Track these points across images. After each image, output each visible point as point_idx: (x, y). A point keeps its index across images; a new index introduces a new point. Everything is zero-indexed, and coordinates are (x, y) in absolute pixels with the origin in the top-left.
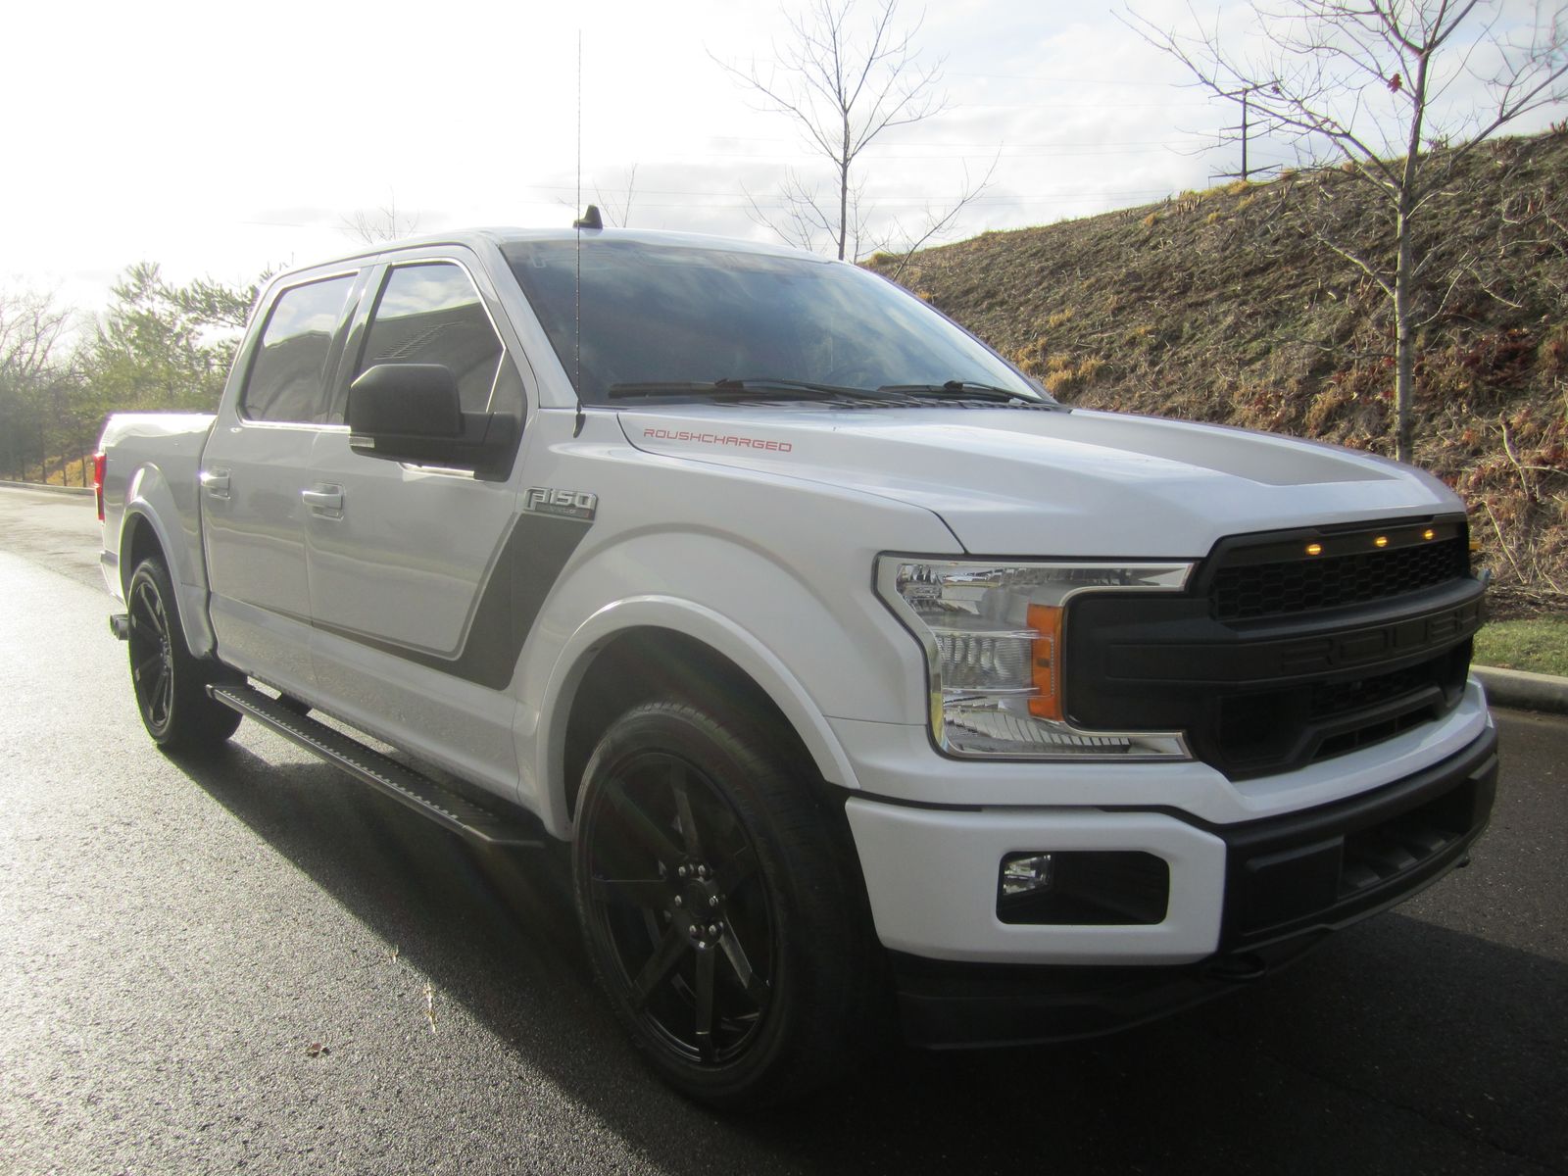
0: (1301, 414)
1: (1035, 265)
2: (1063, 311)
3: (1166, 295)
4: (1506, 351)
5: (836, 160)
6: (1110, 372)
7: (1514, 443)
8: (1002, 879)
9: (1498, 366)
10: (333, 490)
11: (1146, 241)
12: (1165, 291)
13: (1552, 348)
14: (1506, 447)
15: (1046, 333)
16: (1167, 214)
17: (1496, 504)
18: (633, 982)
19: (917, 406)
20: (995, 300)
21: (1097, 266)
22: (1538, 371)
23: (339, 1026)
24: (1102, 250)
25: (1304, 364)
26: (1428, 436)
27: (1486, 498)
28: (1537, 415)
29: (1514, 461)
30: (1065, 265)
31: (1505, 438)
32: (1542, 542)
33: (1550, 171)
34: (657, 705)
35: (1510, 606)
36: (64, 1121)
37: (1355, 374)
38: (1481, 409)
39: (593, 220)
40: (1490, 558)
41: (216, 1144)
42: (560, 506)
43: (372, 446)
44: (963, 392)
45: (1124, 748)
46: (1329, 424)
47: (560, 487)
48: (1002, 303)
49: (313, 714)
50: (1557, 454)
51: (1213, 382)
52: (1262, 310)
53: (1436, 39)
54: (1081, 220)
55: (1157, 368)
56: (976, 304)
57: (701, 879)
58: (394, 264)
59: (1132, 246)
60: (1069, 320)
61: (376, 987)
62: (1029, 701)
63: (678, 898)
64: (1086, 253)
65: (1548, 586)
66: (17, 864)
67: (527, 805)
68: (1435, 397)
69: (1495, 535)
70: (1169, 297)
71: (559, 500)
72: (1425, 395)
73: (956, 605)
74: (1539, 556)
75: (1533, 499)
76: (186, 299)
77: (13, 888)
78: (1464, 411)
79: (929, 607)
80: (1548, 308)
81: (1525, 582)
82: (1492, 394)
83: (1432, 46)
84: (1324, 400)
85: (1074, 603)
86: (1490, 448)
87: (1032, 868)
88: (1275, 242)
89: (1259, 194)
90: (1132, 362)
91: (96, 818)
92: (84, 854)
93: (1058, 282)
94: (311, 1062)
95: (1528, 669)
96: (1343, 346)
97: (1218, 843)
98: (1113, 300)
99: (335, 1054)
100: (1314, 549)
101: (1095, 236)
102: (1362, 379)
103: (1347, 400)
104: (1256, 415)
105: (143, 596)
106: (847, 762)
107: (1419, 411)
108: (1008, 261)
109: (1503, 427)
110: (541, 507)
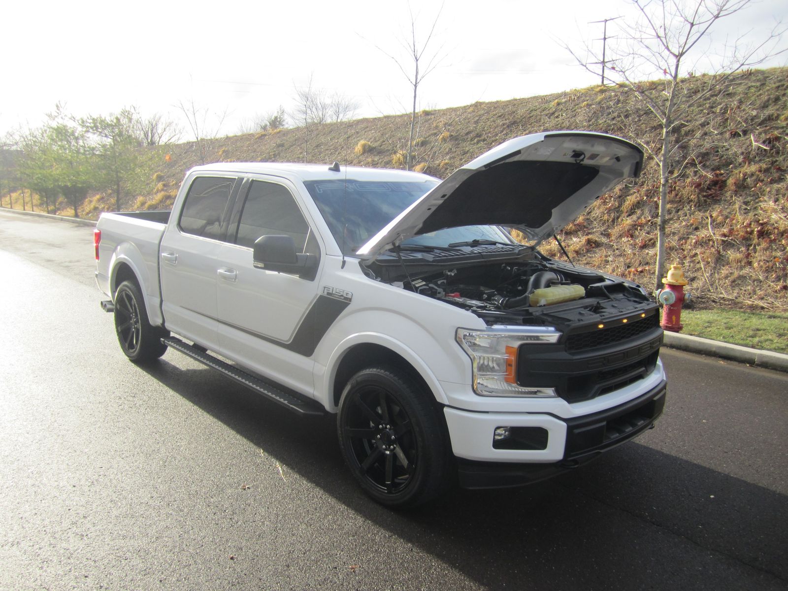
0: (620, 206)
1: (500, 122)
4: (713, 181)
5: (412, 83)
7: (713, 226)
8: (495, 435)
9: (709, 189)
10: (231, 272)
11: (553, 113)
13: (733, 181)
14: (709, 227)
16: (564, 100)
17: (703, 254)
18: (361, 465)
21: (530, 125)
22: (726, 192)
23: (249, 479)
24: (532, 116)
26: (676, 220)
27: (698, 251)
28: (725, 213)
29: (712, 234)
30: (514, 123)
31: (709, 223)
32: (721, 273)
33: (740, 93)
34: (375, 370)
35: (704, 303)
37: (645, 188)
38: (700, 208)
40: (698, 279)
41: (221, 519)
42: (337, 295)
43: (262, 265)
44: (479, 243)
45: (535, 393)
46: (633, 211)
48: (484, 140)
50: (731, 231)
54: (523, 99)
56: (472, 140)
57: (388, 430)
59: (546, 115)
61: (258, 465)
62: (505, 378)
63: (379, 436)
64: (524, 117)
65: (722, 293)
67: (317, 399)
68: (680, 201)
69: (701, 268)
71: (337, 293)
72: (676, 200)
73: (480, 344)
74: (719, 279)
75: (719, 252)
76: (83, 122)
78: (692, 209)
79: (472, 344)
80: (733, 162)
81: (712, 291)
82: (705, 201)
84: (631, 200)
85: (521, 346)
86: (702, 227)
87: (504, 431)
88: (613, 119)
89: (607, 94)
93: (511, 131)
94: (244, 492)
97: (564, 424)
99: (252, 489)
100: (601, 326)
101: (529, 109)
102: (649, 190)
103: (641, 200)
104: (600, 205)
105: (124, 296)
106: (445, 396)
107: (672, 208)
108: (487, 119)
109: (709, 217)
110: (328, 294)
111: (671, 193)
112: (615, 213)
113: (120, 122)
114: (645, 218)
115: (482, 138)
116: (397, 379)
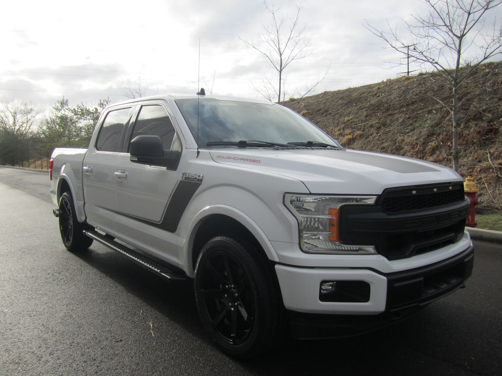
0: (424, 149)
1: (340, 102)
2: (349, 116)
3: (382, 112)
4: (489, 129)
5: (278, 70)
6: (364, 136)
7: (491, 159)
8: (321, 289)
9: (486, 134)
10: (124, 172)
11: (376, 94)
12: (381, 110)
14: (489, 159)
15: (344, 123)
16: (382, 86)
17: (486, 178)
18: (212, 321)
19: (299, 149)
20: (328, 113)
21: (360, 102)
22: (499, 136)
23: (124, 333)
24: (362, 97)
25: (425, 133)
26: (465, 156)
27: (483, 175)
29: (491, 164)
30: (350, 102)
31: (489, 157)
32: (500, 190)
35: (490, 210)
36: (44, 359)
37: (441, 137)
38: (481, 148)
39: (202, 92)
40: (484, 195)
41: (89, 367)
42: (192, 178)
43: (137, 160)
44: (313, 144)
45: (357, 251)
46: (433, 152)
47: (192, 172)
49: (116, 240)
51: (396, 139)
52: (412, 116)
53: (464, 34)
54: (355, 88)
55: (379, 135)
56: (322, 114)
57: (232, 289)
58: (143, 105)
59: (371, 96)
60: (351, 119)
61: (135, 322)
62: (329, 236)
63: (226, 295)
64: (357, 98)
66: (26, 285)
67: (181, 267)
68: (467, 144)
69: (485, 187)
70: (383, 112)
71: (192, 176)
72: (464, 143)
73: (308, 208)
74: (500, 194)
75: (498, 176)
76: (75, 111)
77: (25, 292)
78: (476, 148)
79: (300, 209)
81: (495, 202)
82: (485, 143)
83: (463, 36)
84: (433, 144)
85: (342, 208)
86: (484, 160)
87: (330, 286)
88: (416, 95)
89: (412, 80)
90: (371, 133)
91: (49, 271)
92: (46, 282)
93: (348, 107)
94: (116, 344)
95: (494, 230)
96: (437, 128)
97: (385, 278)
98: (365, 113)
99: (123, 342)
100: (414, 192)
101: (360, 93)
102: (444, 138)
103: (439, 145)
104: (410, 149)
105: (64, 203)
106: (275, 254)
107: (461, 148)
108: (332, 101)
109: (488, 153)
110: (186, 178)
111: (460, 138)
112: (420, 154)
113: (97, 110)
114: (442, 156)
115: (329, 112)
116: (236, 242)
